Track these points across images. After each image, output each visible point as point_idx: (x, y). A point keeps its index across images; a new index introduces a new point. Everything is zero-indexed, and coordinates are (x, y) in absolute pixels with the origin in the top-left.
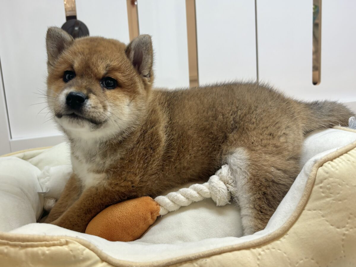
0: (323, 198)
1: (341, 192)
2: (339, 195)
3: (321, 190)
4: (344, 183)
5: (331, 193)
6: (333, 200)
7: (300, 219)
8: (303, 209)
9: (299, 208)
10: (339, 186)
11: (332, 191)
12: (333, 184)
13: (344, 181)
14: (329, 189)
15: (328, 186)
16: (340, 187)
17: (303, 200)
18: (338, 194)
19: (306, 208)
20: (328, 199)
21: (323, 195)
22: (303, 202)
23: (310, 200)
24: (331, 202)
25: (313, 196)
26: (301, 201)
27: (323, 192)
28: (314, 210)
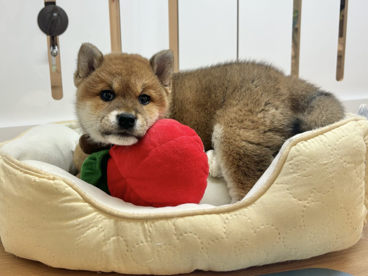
0: (291, 173)
1: (308, 169)
2: (305, 172)
3: (290, 166)
4: (311, 160)
5: (298, 170)
6: (299, 176)
7: (268, 192)
8: (272, 183)
9: (269, 182)
10: (306, 163)
11: (299, 167)
12: (301, 161)
13: (312, 159)
14: (297, 165)
15: (296, 163)
16: (308, 164)
17: (273, 175)
18: (305, 170)
19: (276, 182)
20: (295, 175)
21: (291, 171)
22: (273, 176)
23: (280, 175)
24: (297, 177)
25: (283, 171)
26: (272, 176)
27: (291, 168)
28: (282, 184)
